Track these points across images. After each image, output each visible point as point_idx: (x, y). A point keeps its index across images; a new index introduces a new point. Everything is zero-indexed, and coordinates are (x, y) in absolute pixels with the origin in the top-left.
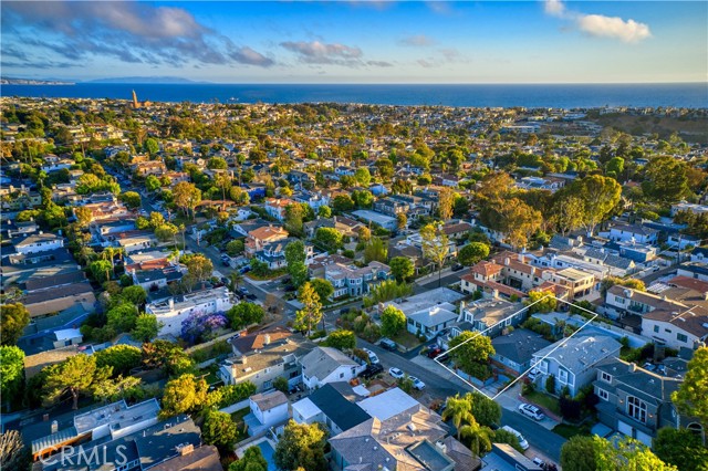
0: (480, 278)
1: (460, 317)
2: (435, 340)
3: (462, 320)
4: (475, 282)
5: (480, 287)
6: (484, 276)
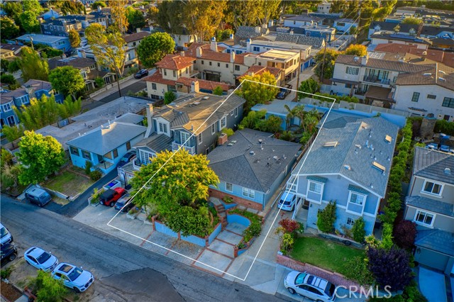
0: (169, 75)
1: (149, 130)
2: (114, 173)
3: (154, 133)
4: (164, 81)
5: (172, 86)
6: (175, 71)
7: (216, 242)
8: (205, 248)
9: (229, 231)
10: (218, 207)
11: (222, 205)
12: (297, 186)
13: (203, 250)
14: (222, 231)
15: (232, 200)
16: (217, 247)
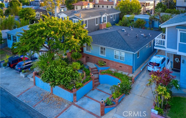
6: (82, 6)
7: (85, 99)
8: (73, 103)
9: (100, 90)
10: (92, 69)
11: (96, 68)
12: (166, 40)
13: (70, 105)
14: (93, 90)
15: (105, 64)
16: (85, 104)
